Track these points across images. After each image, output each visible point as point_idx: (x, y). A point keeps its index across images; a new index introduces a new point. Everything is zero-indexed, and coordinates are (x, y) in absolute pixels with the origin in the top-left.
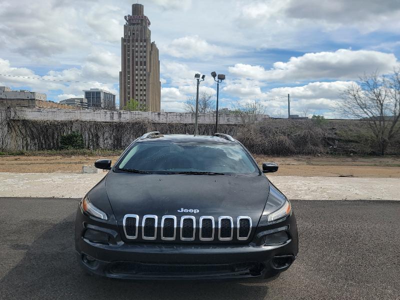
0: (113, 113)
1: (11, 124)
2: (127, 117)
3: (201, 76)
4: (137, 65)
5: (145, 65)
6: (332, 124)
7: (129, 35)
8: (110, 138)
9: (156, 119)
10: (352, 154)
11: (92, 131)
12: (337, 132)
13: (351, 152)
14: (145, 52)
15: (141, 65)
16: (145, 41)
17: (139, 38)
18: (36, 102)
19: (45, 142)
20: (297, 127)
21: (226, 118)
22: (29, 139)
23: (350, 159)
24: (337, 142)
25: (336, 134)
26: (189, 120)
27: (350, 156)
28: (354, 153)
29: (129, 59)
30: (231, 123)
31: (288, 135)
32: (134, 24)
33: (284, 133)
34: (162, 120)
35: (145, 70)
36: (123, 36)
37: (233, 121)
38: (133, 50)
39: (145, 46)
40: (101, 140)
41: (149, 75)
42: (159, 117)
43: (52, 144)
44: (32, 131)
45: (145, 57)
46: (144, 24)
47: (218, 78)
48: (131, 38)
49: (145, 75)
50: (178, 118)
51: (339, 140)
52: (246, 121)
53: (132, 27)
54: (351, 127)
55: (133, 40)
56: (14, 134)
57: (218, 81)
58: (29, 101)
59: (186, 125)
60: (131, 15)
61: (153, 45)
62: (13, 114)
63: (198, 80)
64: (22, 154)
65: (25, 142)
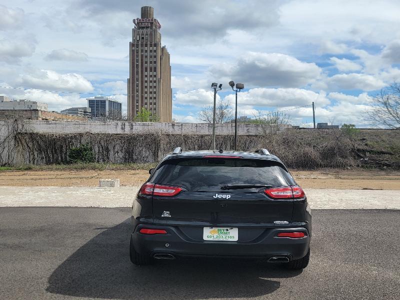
0: (124, 125)
1: (18, 137)
2: (139, 128)
3: (218, 85)
4: (146, 71)
5: (155, 71)
6: (362, 134)
7: (138, 39)
8: (121, 150)
9: (170, 131)
10: (385, 167)
11: (103, 144)
12: (368, 143)
13: (384, 165)
14: (155, 57)
15: (151, 70)
16: (155, 45)
17: (149, 43)
18: (40, 113)
19: (53, 156)
20: (323, 137)
21: (246, 129)
22: (36, 153)
23: (383, 173)
24: (368, 154)
25: (366, 145)
26: (206, 131)
27: (383, 170)
28: (388, 166)
29: (137, 66)
30: (251, 134)
31: (314, 146)
32: (143, 28)
33: (310, 145)
34: (177, 131)
35: (155, 76)
36: (132, 41)
37: (253, 132)
38: (142, 56)
39: (155, 51)
40: (112, 153)
41: (159, 82)
42: (173, 128)
43: (60, 158)
44: (39, 145)
45: (155, 62)
46: (154, 27)
47: (237, 88)
48: (140, 43)
49: (155, 82)
50: (194, 130)
51: (370, 152)
52: (267, 132)
53: (141, 31)
54: (384, 138)
55: (142, 45)
56: (20, 148)
57: (236, 91)
58: (32, 111)
59: (202, 136)
60: (140, 18)
61: (163, 49)
62: (20, 127)
63: (215, 89)
64: (29, 169)
65: (32, 157)
